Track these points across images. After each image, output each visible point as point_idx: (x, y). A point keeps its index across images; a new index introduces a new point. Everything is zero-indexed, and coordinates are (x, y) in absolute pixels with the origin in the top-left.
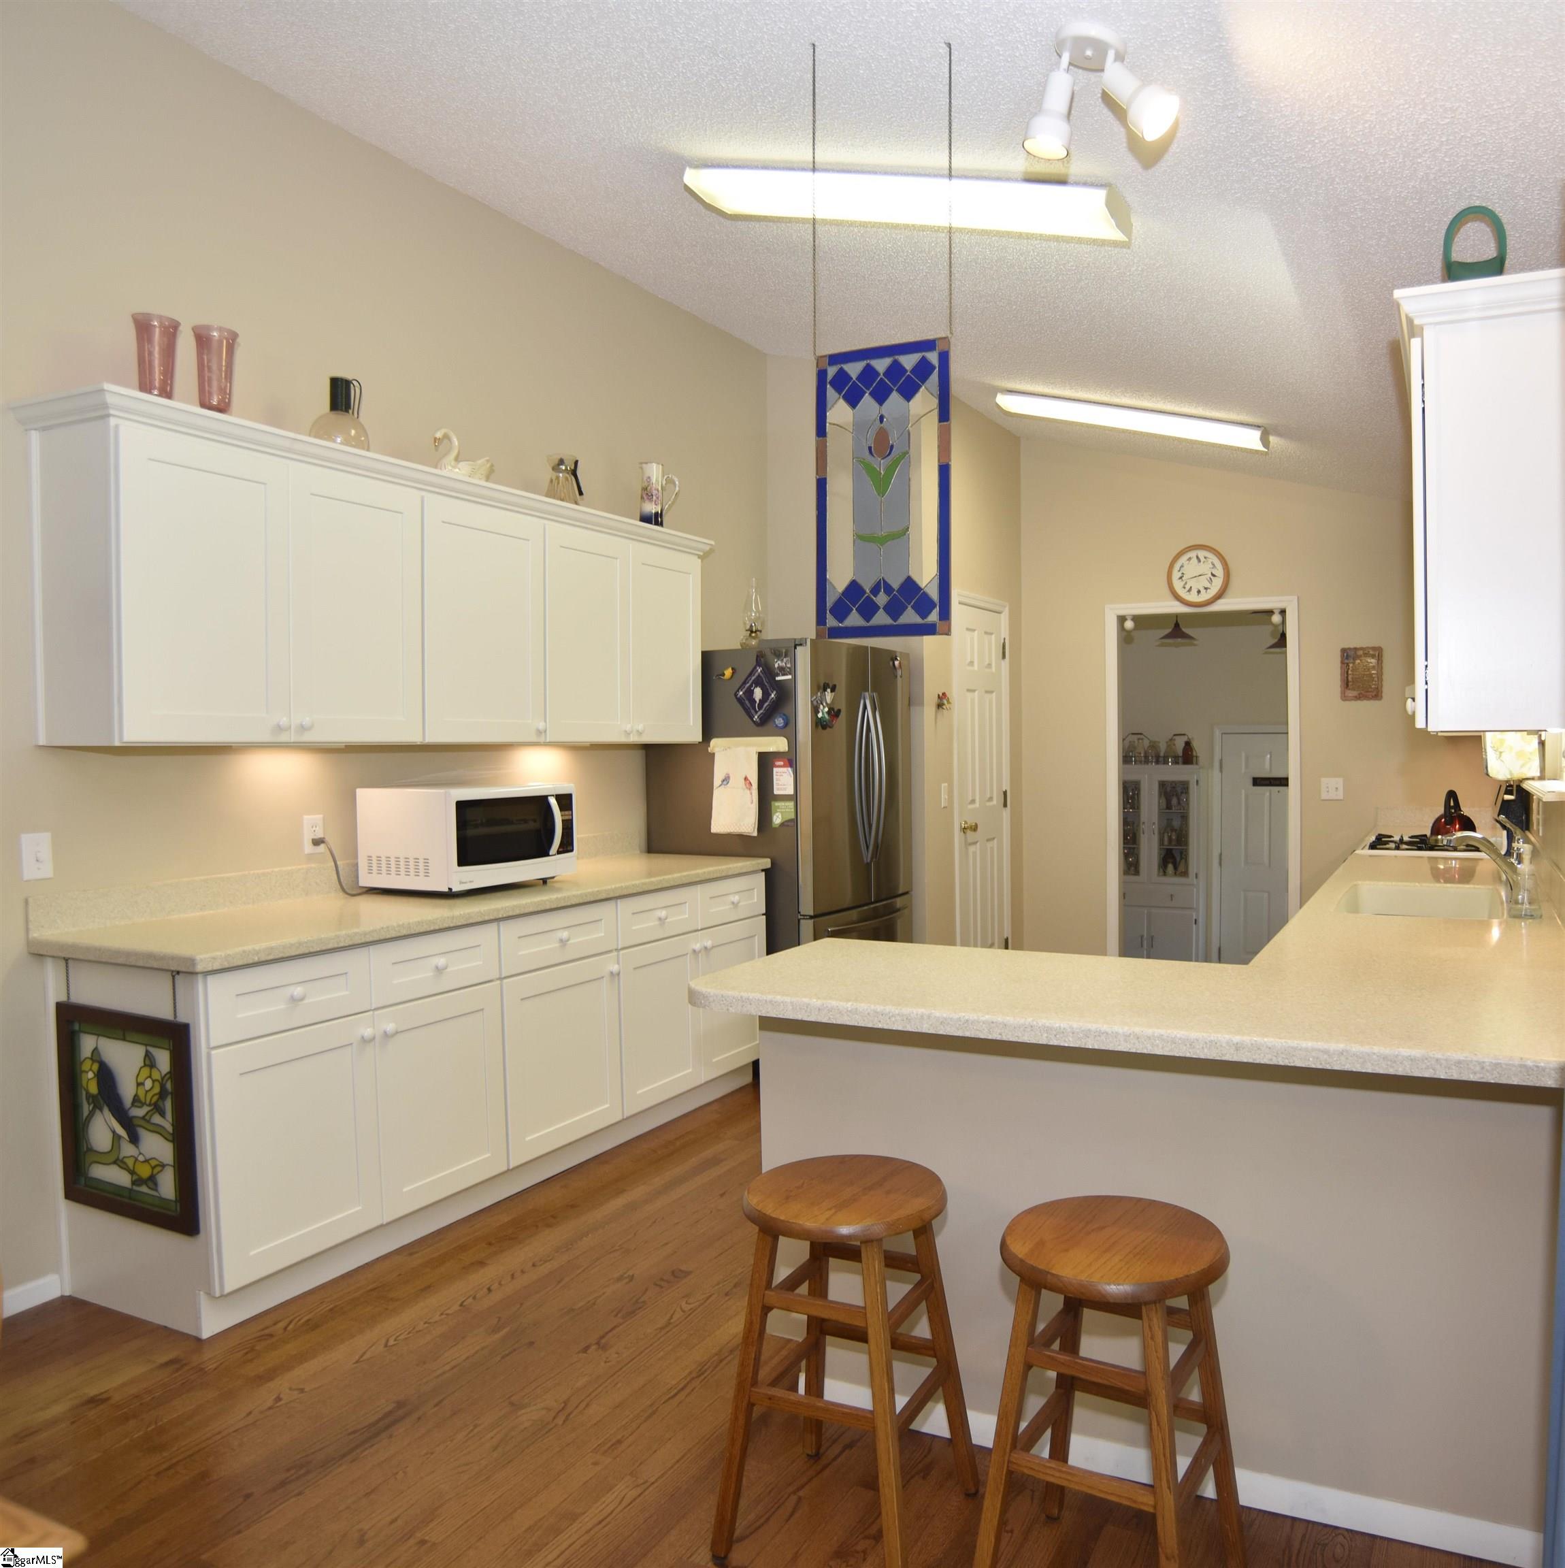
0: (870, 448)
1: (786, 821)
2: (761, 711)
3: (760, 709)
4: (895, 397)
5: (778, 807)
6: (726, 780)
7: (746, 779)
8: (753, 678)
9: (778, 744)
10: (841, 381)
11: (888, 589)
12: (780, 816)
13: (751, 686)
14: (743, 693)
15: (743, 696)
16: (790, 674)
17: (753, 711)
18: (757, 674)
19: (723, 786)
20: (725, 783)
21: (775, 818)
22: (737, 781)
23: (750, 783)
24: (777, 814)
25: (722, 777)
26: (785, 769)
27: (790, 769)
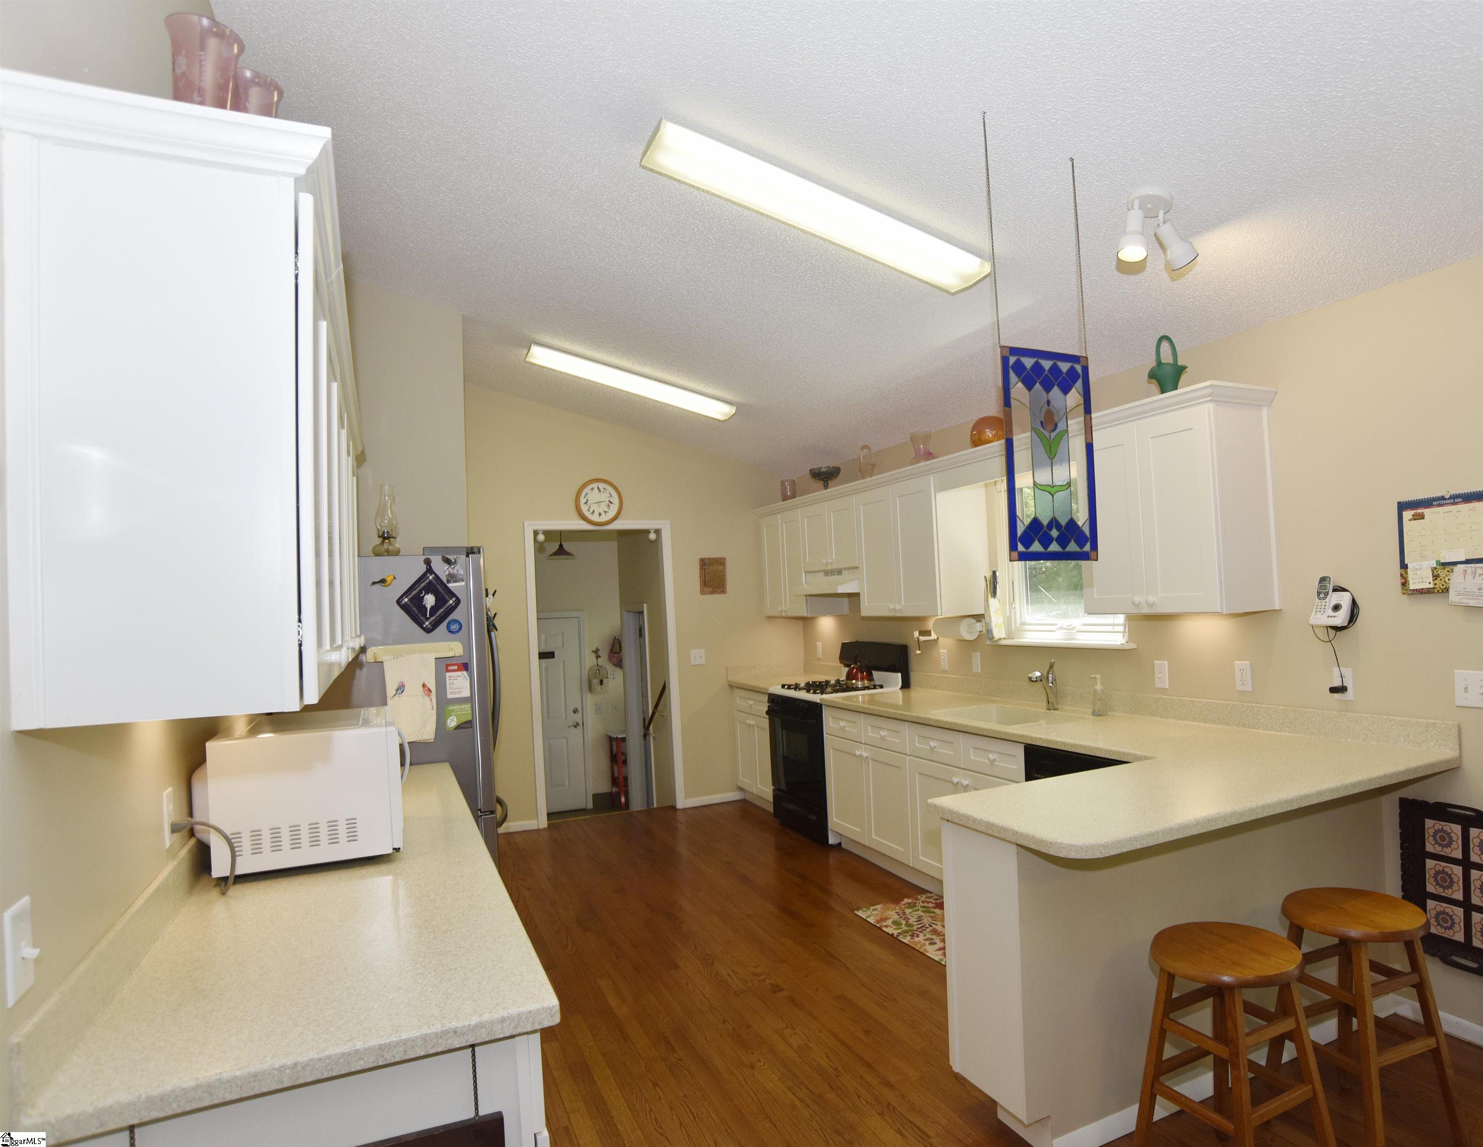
0: (1042, 423)
1: (462, 724)
2: (433, 618)
3: (431, 615)
4: (1056, 391)
5: (453, 710)
6: (401, 689)
7: (424, 686)
8: (423, 585)
9: (454, 648)
10: (1019, 368)
11: (1058, 526)
12: (455, 719)
13: (420, 592)
14: (410, 600)
15: (409, 603)
16: (463, 581)
17: (422, 618)
18: (427, 581)
19: (397, 695)
20: (399, 692)
21: (449, 721)
22: (413, 688)
23: (429, 690)
24: (452, 718)
25: (396, 686)
26: (459, 673)
27: (465, 673)
